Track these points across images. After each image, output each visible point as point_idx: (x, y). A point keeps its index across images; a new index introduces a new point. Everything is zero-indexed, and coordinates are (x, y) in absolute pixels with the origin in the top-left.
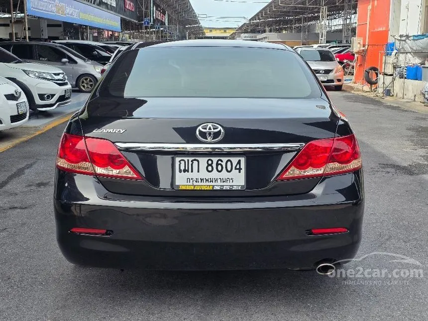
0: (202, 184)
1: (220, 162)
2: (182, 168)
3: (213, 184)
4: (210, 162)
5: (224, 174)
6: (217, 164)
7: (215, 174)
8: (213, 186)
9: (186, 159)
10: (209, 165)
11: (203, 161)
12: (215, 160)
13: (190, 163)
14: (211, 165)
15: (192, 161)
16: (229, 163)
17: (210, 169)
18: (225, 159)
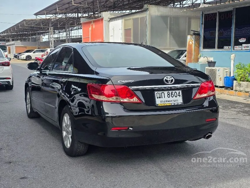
0: (167, 103)
1: (172, 93)
2: (158, 96)
3: (171, 103)
4: (168, 93)
5: (174, 98)
6: (171, 94)
7: (171, 99)
8: (171, 104)
9: (159, 92)
10: (168, 95)
11: (166, 92)
12: (170, 92)
13: (161, 94)
14: (169, 94)
15: (162, 93)
16: (176, 93)
17: (169, 96)
18: (174, 92)
